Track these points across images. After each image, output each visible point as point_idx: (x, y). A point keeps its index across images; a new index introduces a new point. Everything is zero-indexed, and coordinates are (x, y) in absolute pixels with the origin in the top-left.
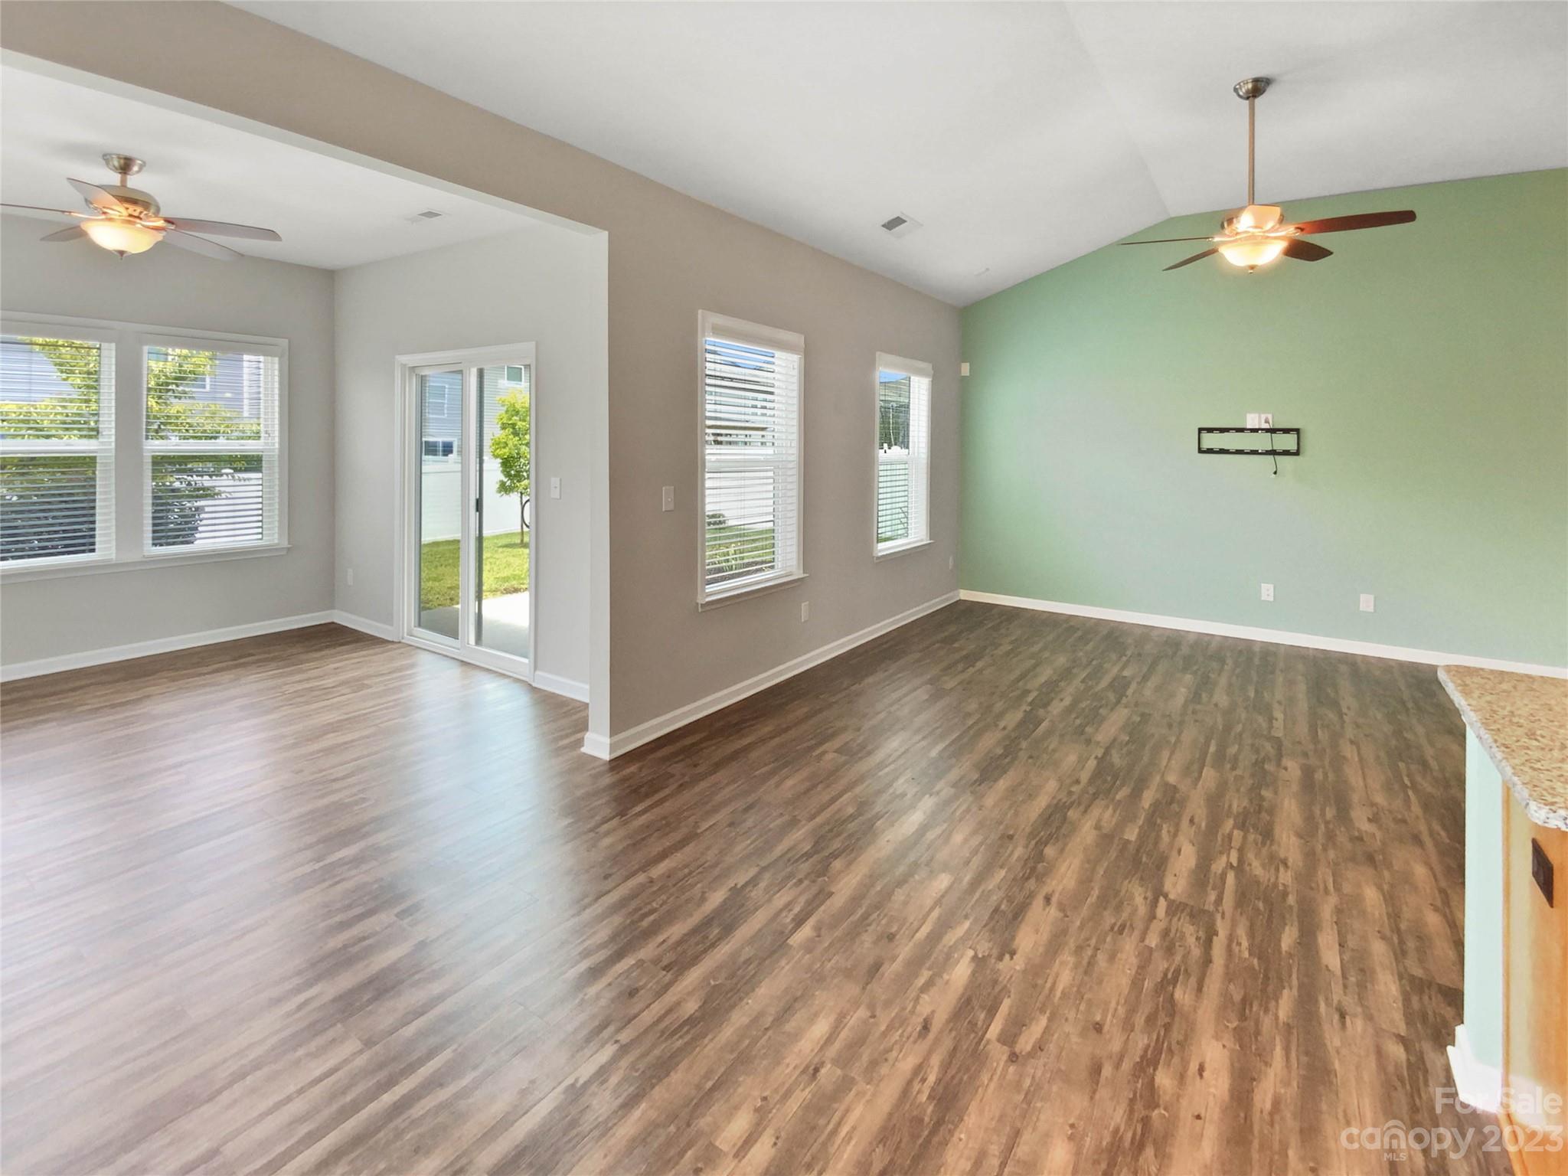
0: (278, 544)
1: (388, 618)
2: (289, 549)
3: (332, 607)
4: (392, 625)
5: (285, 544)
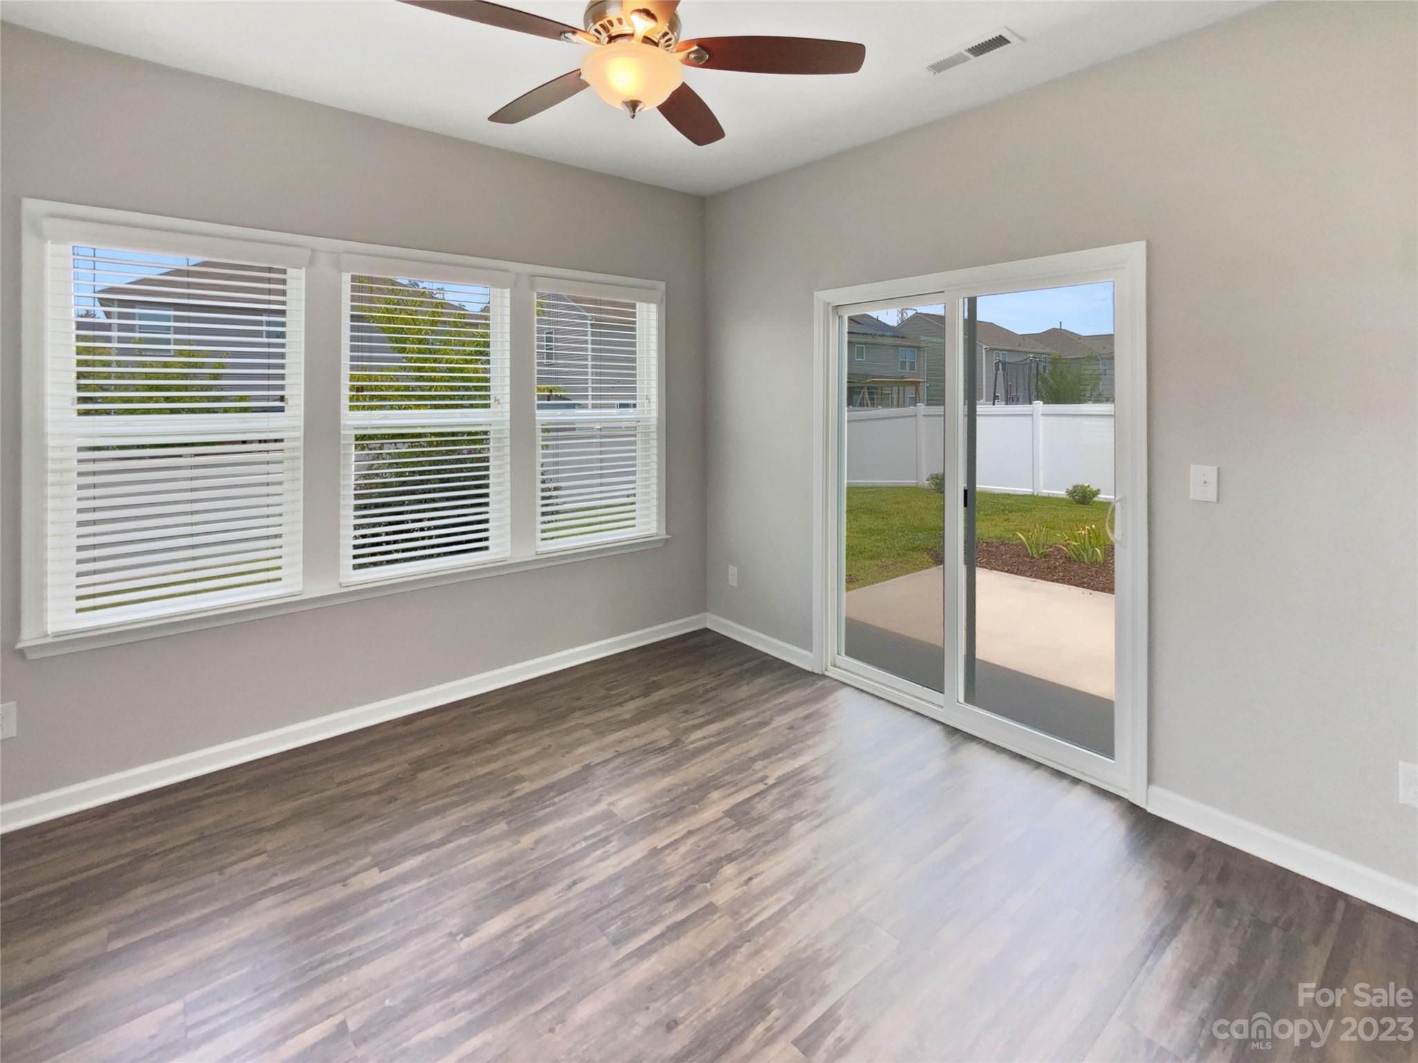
0: (657, 535)
1: (805, 641)
2: (667, 540)
3: (704, 609)
4: (811, 651)
5: (663, 536)
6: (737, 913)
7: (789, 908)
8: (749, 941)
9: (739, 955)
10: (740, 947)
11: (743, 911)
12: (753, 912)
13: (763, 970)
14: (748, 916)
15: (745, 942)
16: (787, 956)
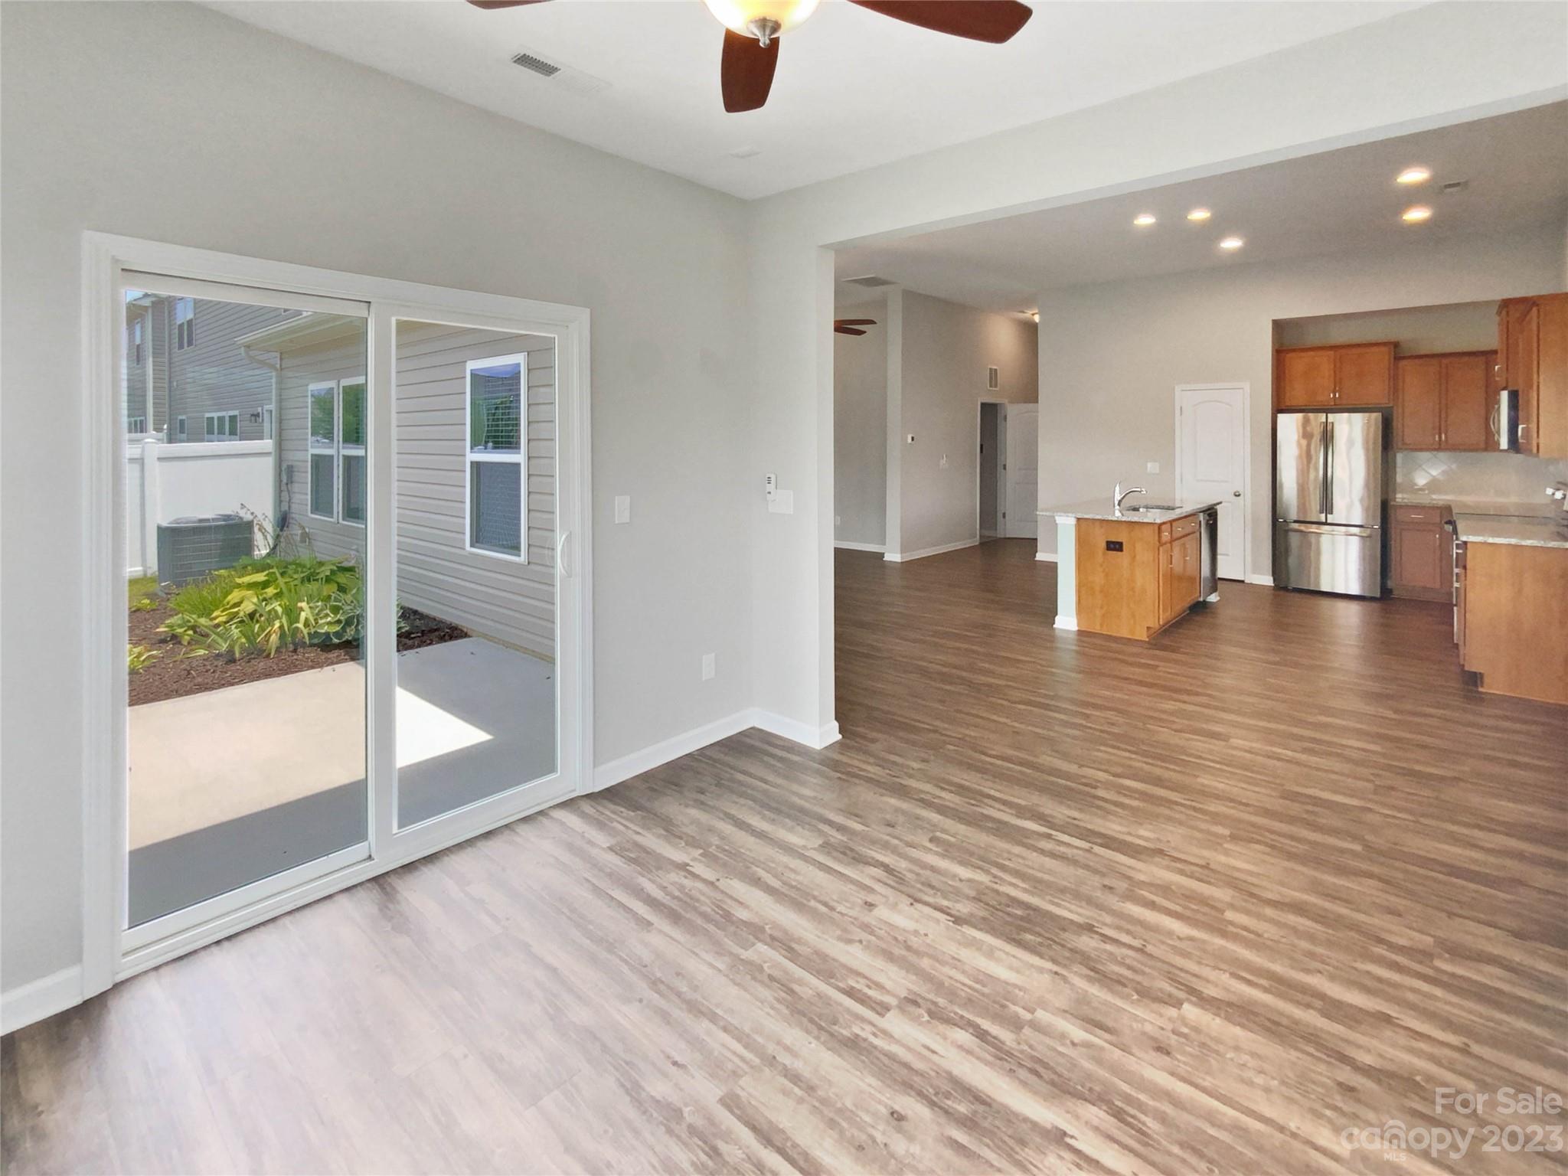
6: (734, 1073)
7: (722, 1024)
8: (774, 1057)
9: (795, 1066)
10: (784, 1065)
11: (730, 1066)
12: (729, 1055)
13: (810, 1043)
14: (736, 1060)
15: (778, 1062)
16: (789, 1024)
